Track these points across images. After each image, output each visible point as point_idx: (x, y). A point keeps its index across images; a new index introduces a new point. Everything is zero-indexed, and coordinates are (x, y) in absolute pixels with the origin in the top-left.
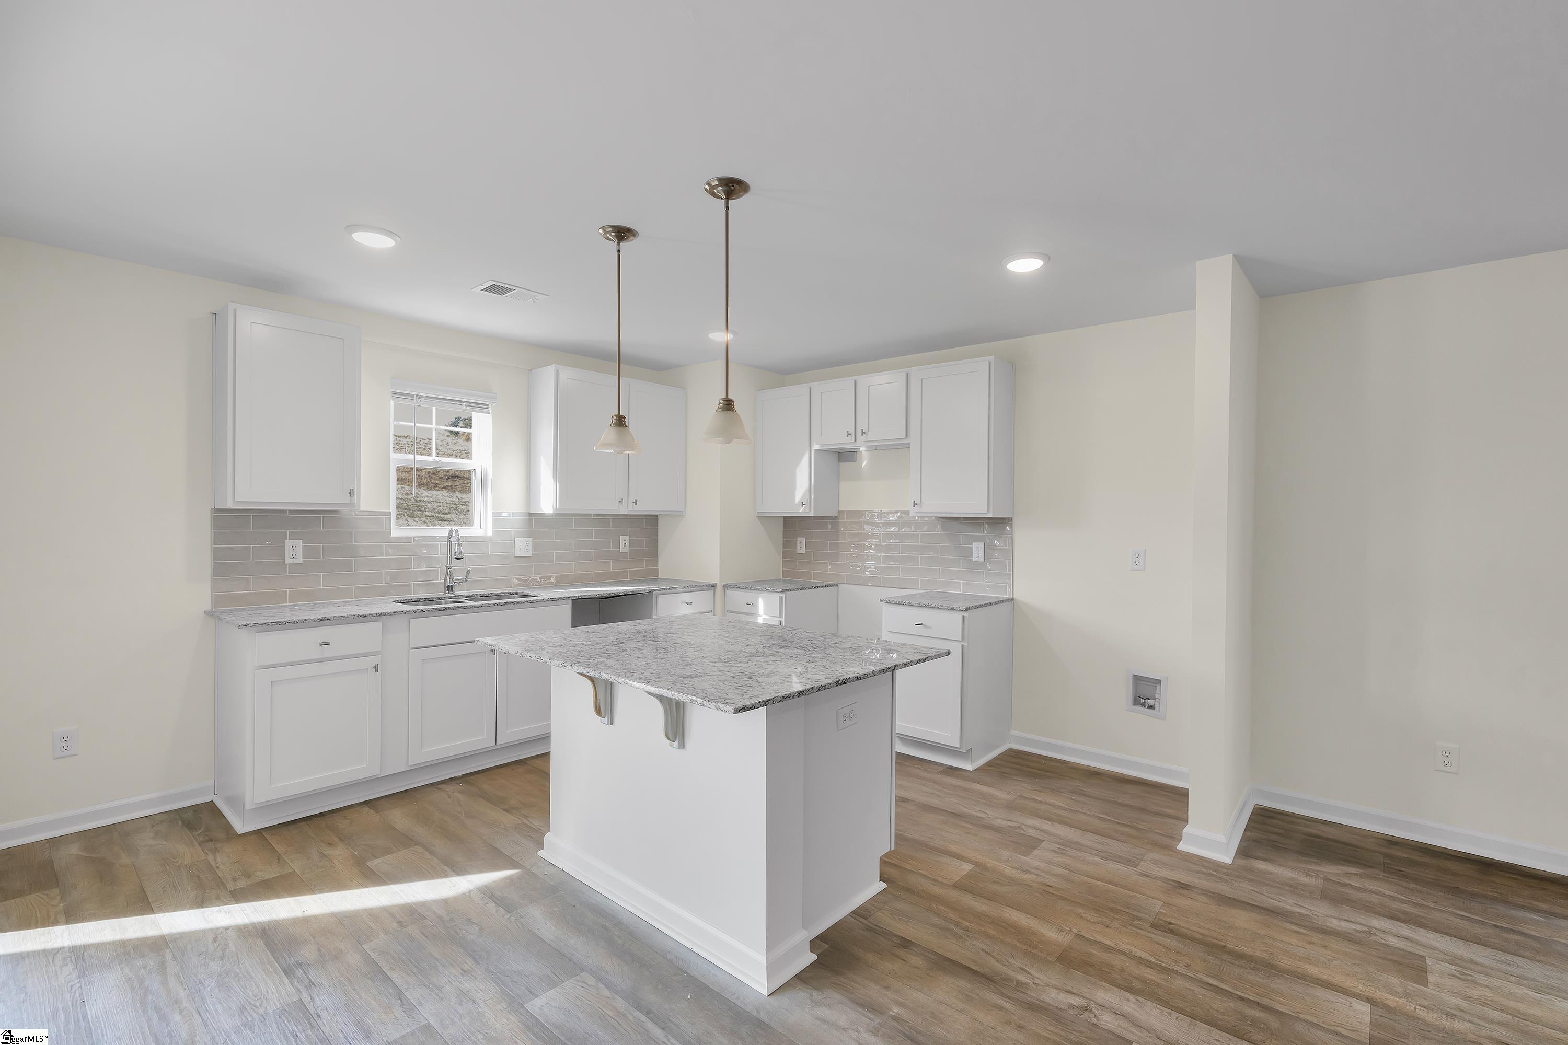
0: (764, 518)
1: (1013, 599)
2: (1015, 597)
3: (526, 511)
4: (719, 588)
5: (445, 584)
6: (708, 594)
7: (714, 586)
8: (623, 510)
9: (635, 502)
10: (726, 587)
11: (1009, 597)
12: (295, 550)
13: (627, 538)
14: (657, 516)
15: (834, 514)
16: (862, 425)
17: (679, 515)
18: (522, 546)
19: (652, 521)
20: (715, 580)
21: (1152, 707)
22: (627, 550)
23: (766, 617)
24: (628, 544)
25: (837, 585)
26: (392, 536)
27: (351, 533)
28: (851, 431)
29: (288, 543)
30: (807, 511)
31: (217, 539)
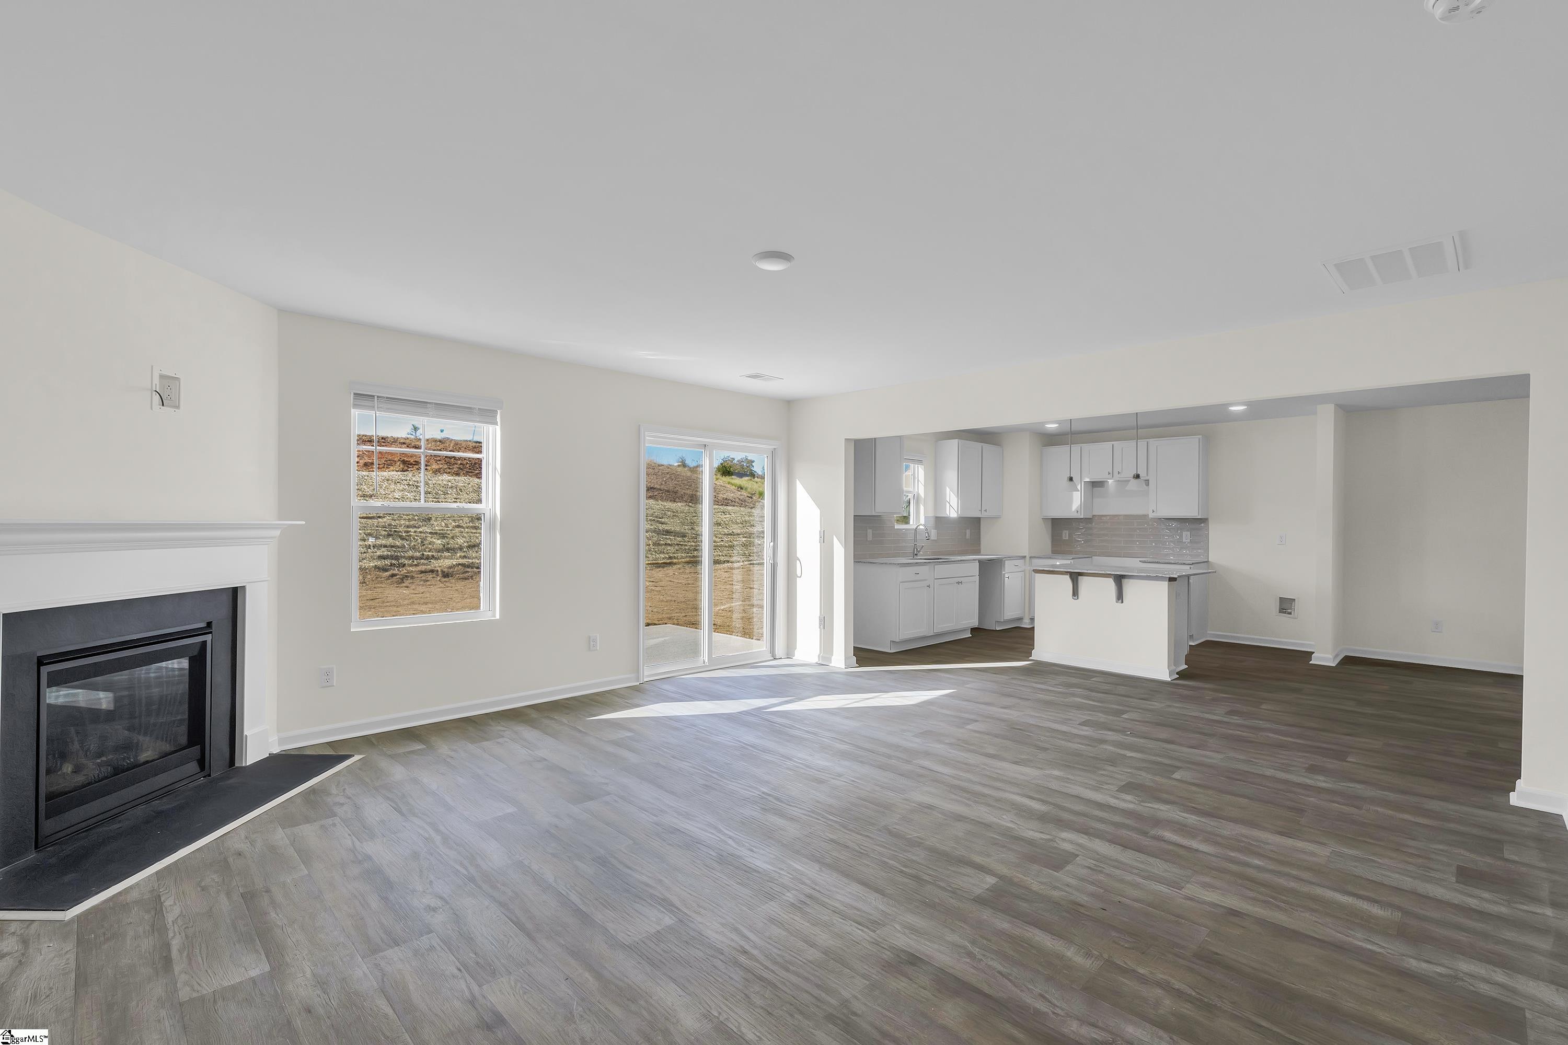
0: (1045, 520)
1: (1207, 562)
2: (1210, 560)
3: (934, 516)
4: (1028, 558)
5: (914, 553)
6: (1022, 561)
7: (1025, 557)
10: (1031, 557)
11: (1207, 560)
12: (870, 535)
15: (1093, 517)
16: (1117, 468)
17: (997, 518)
18: (933, 534)
19: (978, 521)
20: (1026, 553)
21: (1290, 613)
25: (1092, 557)
26: (895, 528)
27: (884, 527)
28: (1111, 472)
29: (868, 531)
30: (1079, 515)
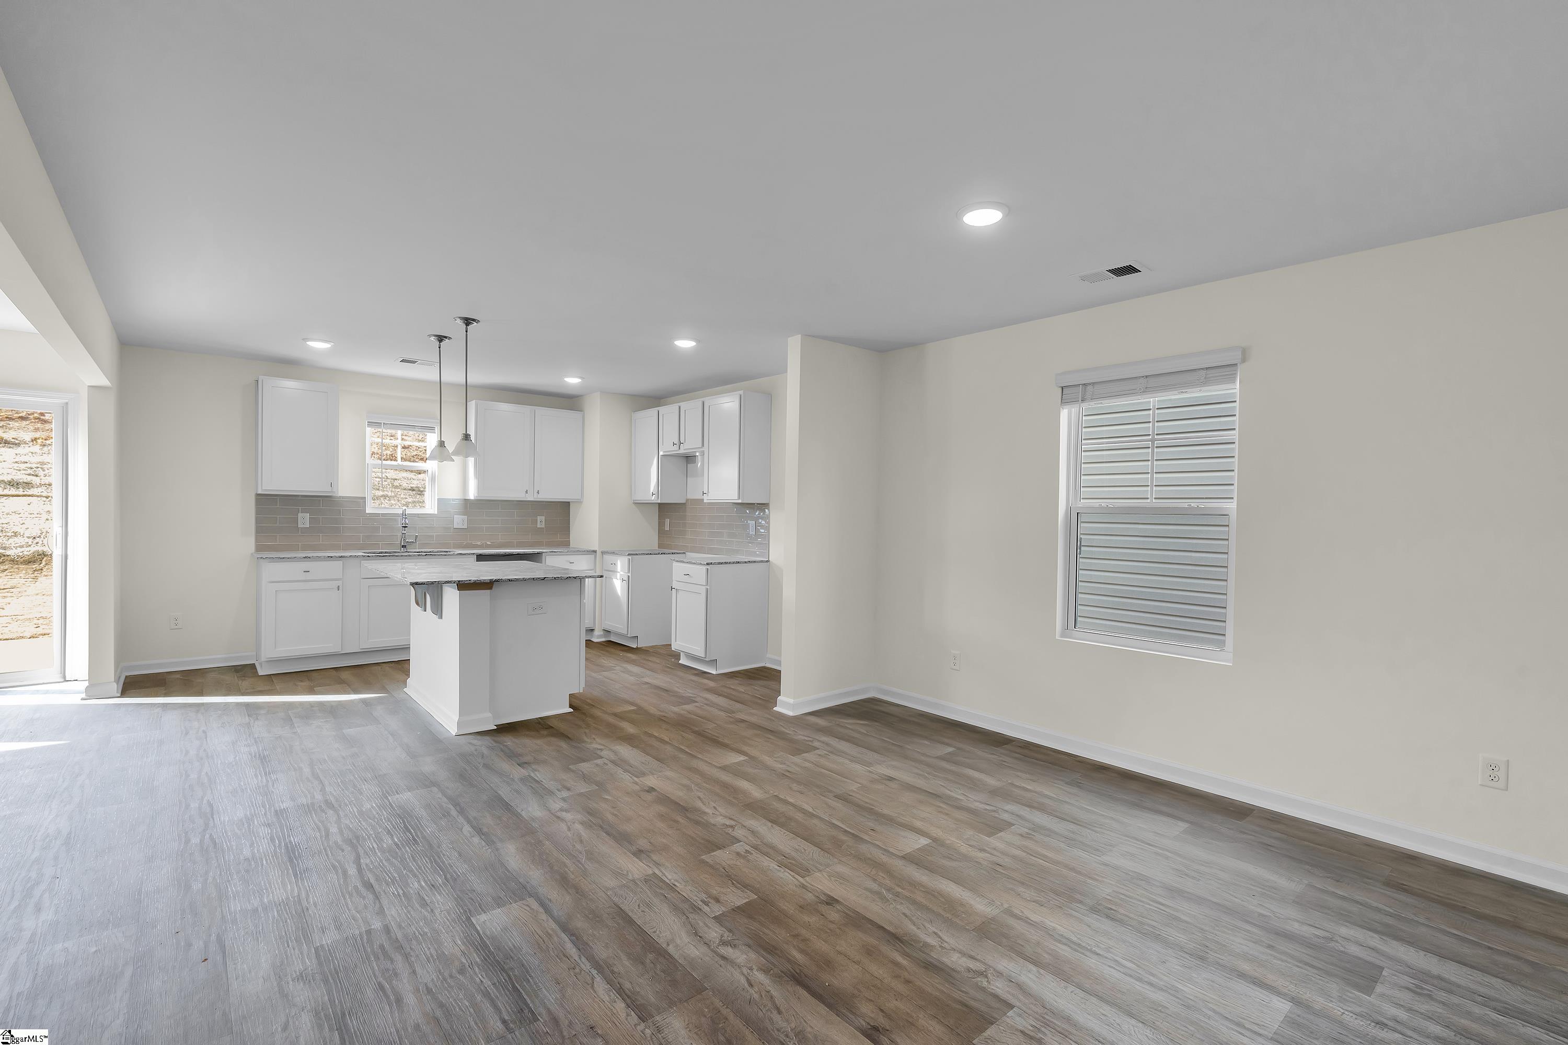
0: (638, 504)
1: (768, 560)
2: (769, 558)
3: (462, 498)
4: (599, 553)
5: (400, 544)
6: (591, 557)
7: (595, 552)
8: (530, 498)
9: (538, 492)
10: (603, 553)
11: (766, 558)
12: (304, 520)
13: (543, 518)
14: (569, 502)
15: (684, 502)
17: (579, 502)
18: (459, 521)
19: (565, 507)
20: (596, 547)
22: (543, 526)
23: (622, 573)
24: (544, 522)
26: (367, 512)
27: (340, 510)
29: (300, 515)
30: (656, 499)
31: (259, 511)
